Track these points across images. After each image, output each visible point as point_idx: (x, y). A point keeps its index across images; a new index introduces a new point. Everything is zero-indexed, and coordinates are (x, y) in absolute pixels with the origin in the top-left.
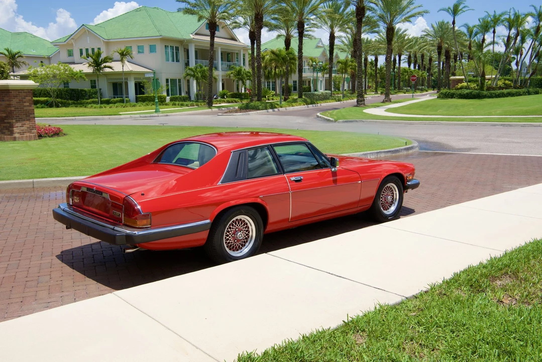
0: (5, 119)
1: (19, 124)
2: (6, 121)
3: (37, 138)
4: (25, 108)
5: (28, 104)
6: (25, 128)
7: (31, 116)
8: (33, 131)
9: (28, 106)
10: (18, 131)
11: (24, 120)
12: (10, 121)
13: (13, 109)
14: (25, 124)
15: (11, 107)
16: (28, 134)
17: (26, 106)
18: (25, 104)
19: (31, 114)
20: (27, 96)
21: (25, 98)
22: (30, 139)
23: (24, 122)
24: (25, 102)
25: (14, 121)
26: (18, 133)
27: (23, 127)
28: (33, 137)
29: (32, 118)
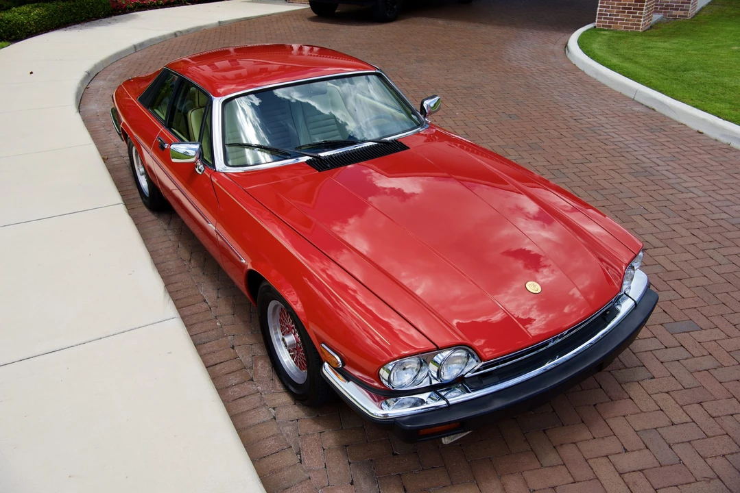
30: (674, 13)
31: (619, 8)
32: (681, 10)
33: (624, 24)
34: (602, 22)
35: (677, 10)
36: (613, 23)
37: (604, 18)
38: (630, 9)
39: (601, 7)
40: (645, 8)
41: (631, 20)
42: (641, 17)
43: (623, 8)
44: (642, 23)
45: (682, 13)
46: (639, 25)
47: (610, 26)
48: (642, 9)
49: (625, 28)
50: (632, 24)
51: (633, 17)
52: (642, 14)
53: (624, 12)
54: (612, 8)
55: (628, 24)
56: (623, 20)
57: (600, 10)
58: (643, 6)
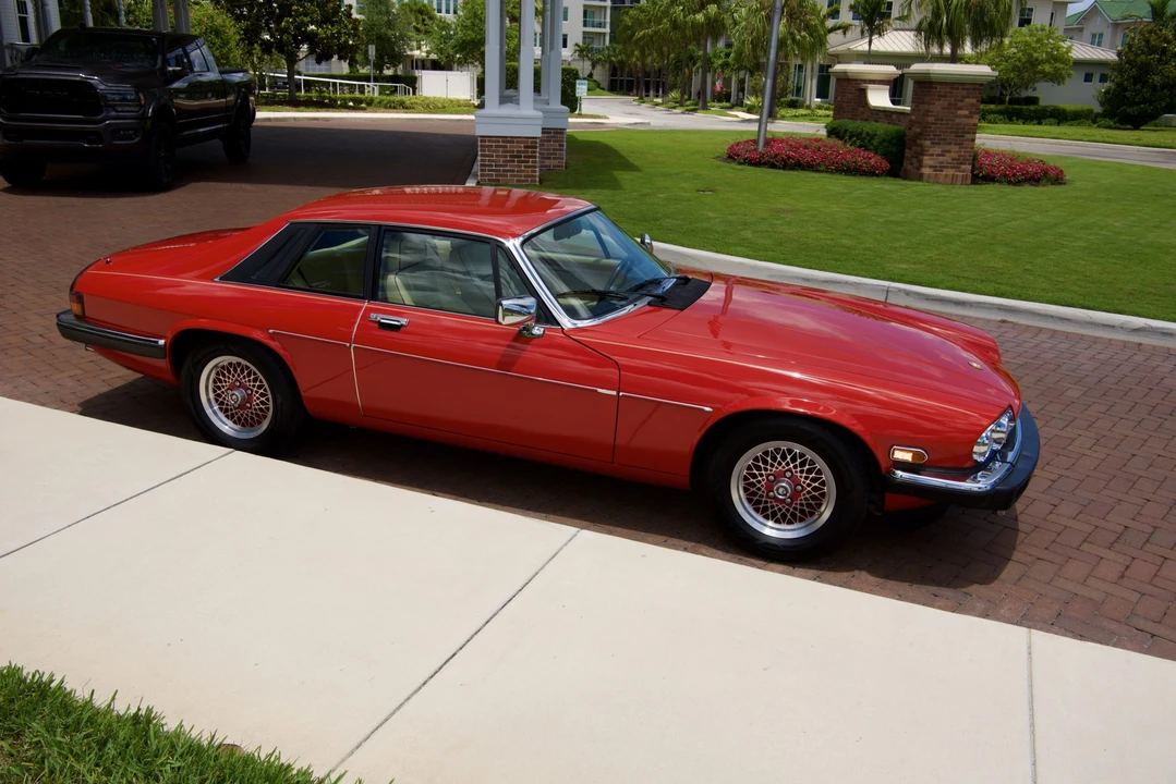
0: (918, 138)
1: (937, 150)
2: (918, 141)
3: (969, 181)
4: (958, 120)
5: (967, 112)
6: (947, 158)
7: (968, 136)
8: (963, 167)
9: (965, 116)
10: (931, 163)
11: (950, 144)
12: (922, 142)
13: (931, 119)
14: (950, 152)
15: (928, 116)
16: (951, 172)
17: (960, 116)
18: (960, 112)
19: (969, 133)
20: (968, 97)
21: (962, 101)
22: (953, 181)
23: (947, 147)
24: (961, 109)
25: (928, 143)
26: (930, 167)
27: (943, 155)
28: (960, 179)
29: (968, 140)
30: (547, 162)
31: (506, 156)
32: (554, 158)
33: (514, 176)
34: (487, 175)
35: (550, 158)
36: (501, 176)
37: (489, 170)
38: (521, 157)
39: (482, 155)
40: (537, 155)
41: (524, 171)
42: (535, 167)
43: (511, 156)
44: (537, 174)
45: (556, 162)
46: (535, 176)
47: (499, 180)
48: (535, 157)
49: (517, 181)
50: (525, 176)
51: (525, 166)
52: (535, 162)
53: (514, 161)
54: (497, 156)
55: (520, 176)
56: (513, 171)
57: (482, 160)
58: (535, 152)
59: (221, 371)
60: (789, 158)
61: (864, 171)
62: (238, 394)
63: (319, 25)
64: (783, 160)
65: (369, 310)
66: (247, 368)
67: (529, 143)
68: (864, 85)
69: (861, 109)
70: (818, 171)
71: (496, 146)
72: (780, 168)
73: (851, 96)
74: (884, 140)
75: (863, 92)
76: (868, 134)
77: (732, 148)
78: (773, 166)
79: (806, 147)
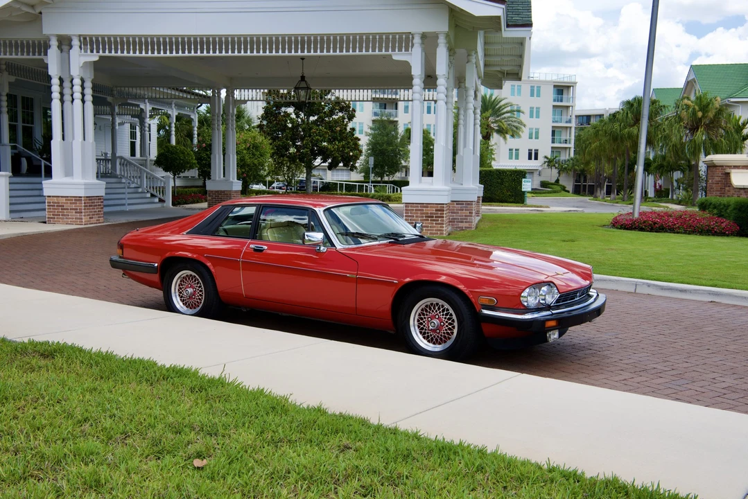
30: (461, 225)
31: (423, 217)
32: (466, 222)
33: (428, 230)
35: (462, 222)
38: (433, 217)
39: (406, 216)
40: (445, 216)
41: (435, 227)
42: (443, 224)
43: (426, 217)
44: (444, 229)
45: (467, 225)
46: (443, 231)
48: (443, 217)
49: (430, 233)
50: (436, 230)
51: (436, 224)
52: (443, 221)
53: (428, 220)
54: (417, 217)
55: (433, 230)
56: (428, 227)
58: (443, 214)
59: (183, 280)
60: (655, 223)
61: (716, 232)
62: (190, 290)
63: (330, 142)
64: (650, 225)
65: (250, 243)
66: (195, 276)
67: (440, 208)
68: (728, 171)
69: (727, 188)
70: (678, 233)
71: (416, 210)
72: (648, 231)
73: (717, 179)
74: (734, 209)
75: (728, 174)
76: (724, 205)
77: (616, 218)
78: (642, 230)
79: (671, 216)
